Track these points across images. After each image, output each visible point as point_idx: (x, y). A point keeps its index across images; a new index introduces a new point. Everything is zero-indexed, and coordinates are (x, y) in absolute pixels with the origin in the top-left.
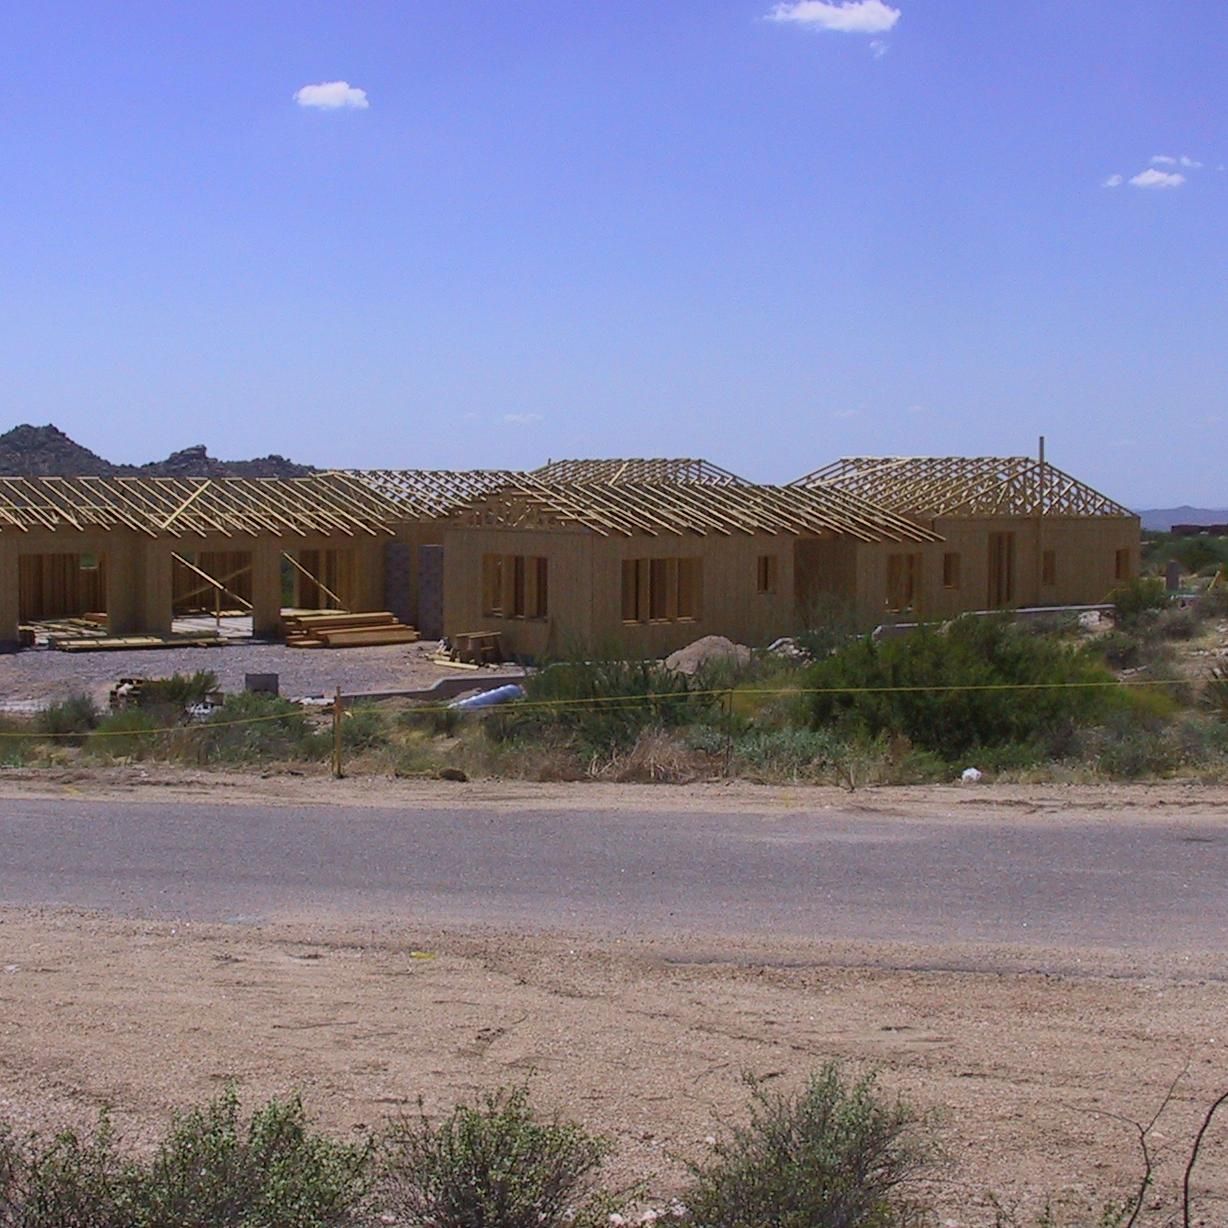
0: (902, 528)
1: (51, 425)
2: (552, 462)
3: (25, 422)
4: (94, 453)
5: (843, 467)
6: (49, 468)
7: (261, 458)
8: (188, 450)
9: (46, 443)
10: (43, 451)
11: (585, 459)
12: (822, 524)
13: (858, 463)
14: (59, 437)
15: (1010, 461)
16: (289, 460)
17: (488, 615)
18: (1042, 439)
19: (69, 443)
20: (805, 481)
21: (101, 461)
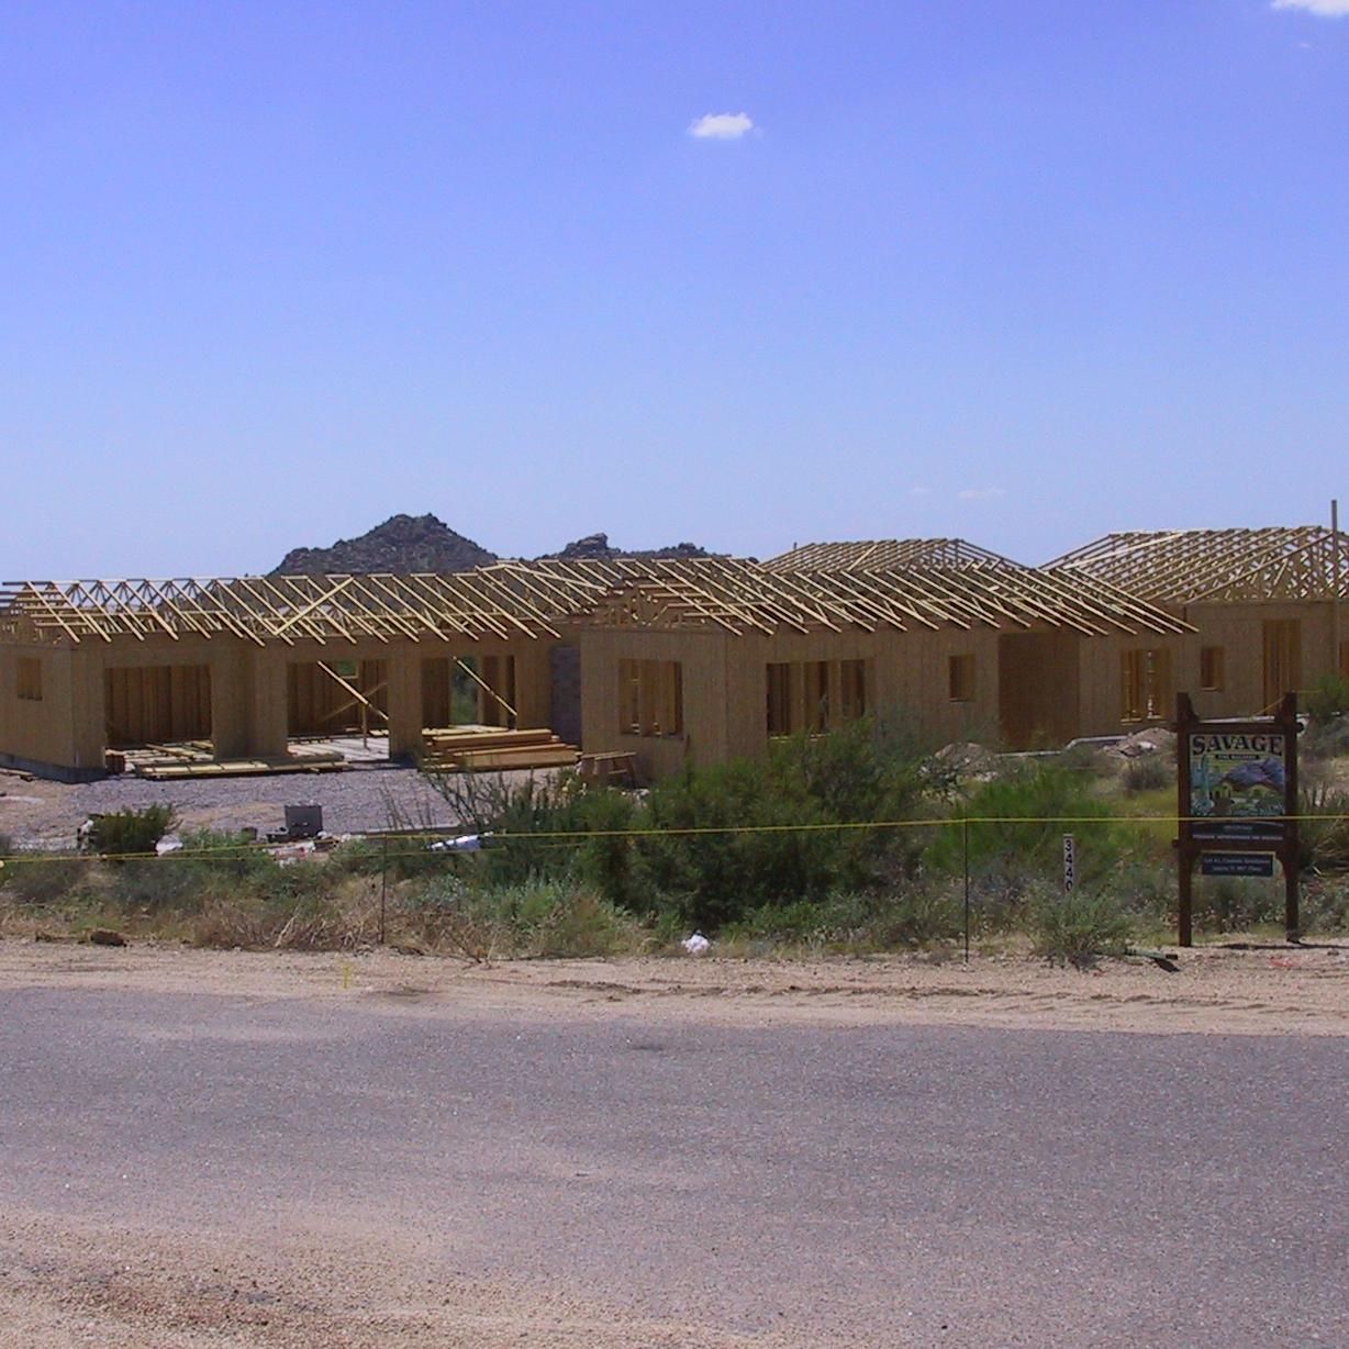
0: (1145, 618)
1: (430, 515)
2: (798, 547)
3: (401, 513)
4: (479, 545)
5: (1113, 543)
6: (429, 564)
7: (670, 547)
8: (587, 539)
9: (425, 536)
10: (422, 544)
11: (834, 541)
12: (1037, 614)
13: (1128, 538)
14: (439, 527)
15: (1300, 530)
16: (702, 549)
17: (627, 732)
18: (1334, 503)
19: (450, 535)
20: (1062, 561)
21: (488, 554)
